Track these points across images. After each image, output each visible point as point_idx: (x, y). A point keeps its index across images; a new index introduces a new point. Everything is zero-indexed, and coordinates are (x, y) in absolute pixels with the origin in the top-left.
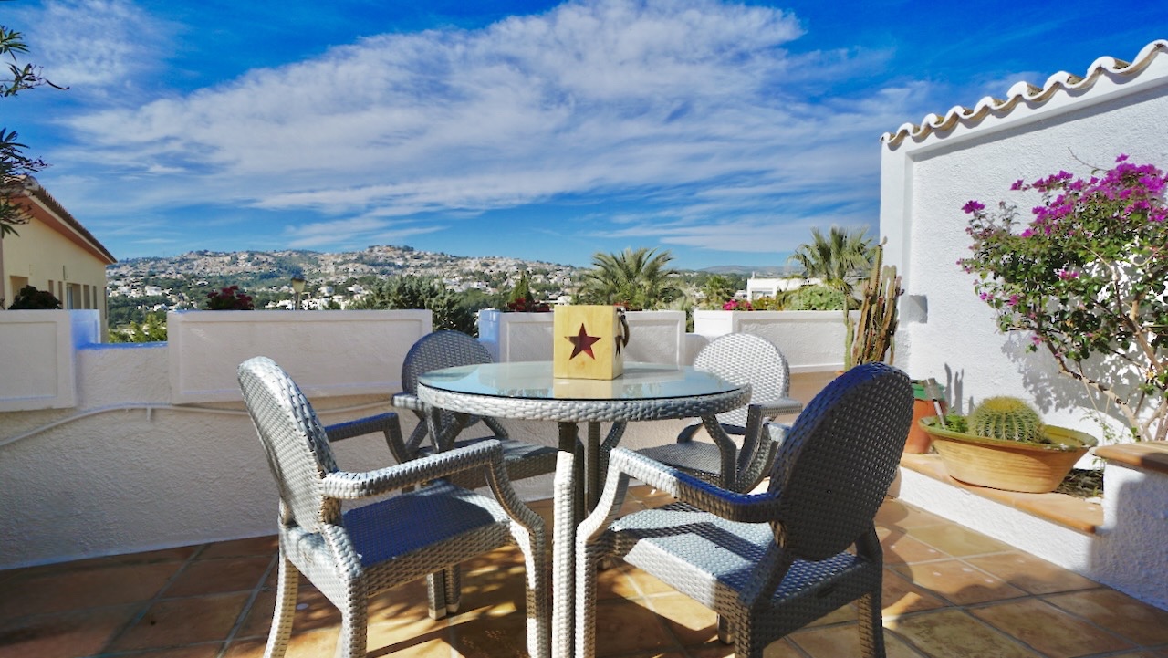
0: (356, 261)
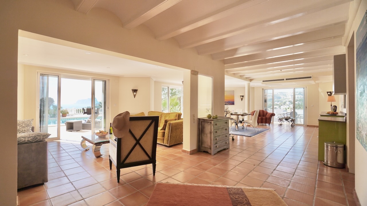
0: (298, 94)
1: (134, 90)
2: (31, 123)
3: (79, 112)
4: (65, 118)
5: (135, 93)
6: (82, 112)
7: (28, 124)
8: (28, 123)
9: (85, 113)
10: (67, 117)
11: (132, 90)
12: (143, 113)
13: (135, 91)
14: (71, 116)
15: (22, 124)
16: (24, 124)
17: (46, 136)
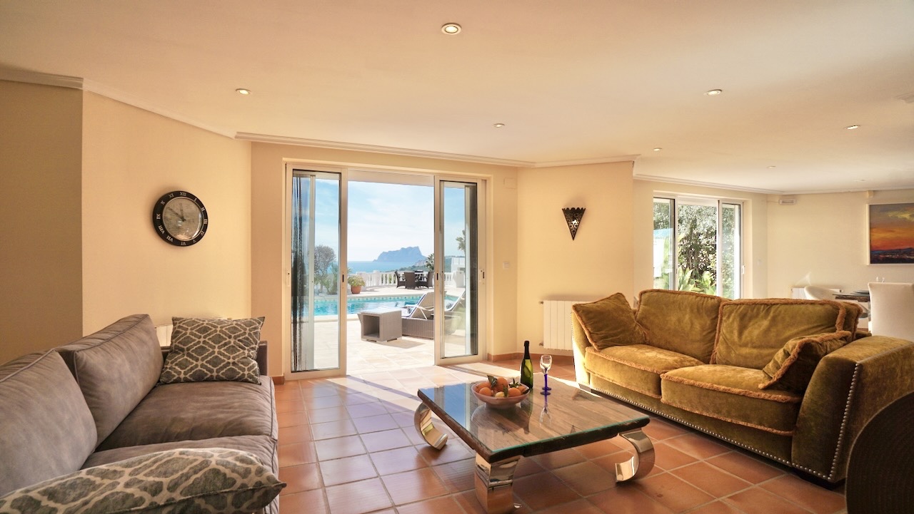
1: (573, 209)
2: (255, 333)
3: (386, 279)
4: (357, 297)
5: (575, 222)
6: (392, 281)
7: (247, 335)
8: (247, 332)
9: (400, 284)
10: (362, 294)
11: (566, 211)
12: (619, 297)
13: (574, 214)
14: (371, 291)
15: (230, 337)
16: (235, 338)
17: (257, 494)
